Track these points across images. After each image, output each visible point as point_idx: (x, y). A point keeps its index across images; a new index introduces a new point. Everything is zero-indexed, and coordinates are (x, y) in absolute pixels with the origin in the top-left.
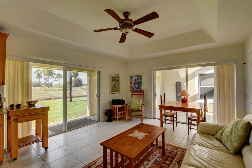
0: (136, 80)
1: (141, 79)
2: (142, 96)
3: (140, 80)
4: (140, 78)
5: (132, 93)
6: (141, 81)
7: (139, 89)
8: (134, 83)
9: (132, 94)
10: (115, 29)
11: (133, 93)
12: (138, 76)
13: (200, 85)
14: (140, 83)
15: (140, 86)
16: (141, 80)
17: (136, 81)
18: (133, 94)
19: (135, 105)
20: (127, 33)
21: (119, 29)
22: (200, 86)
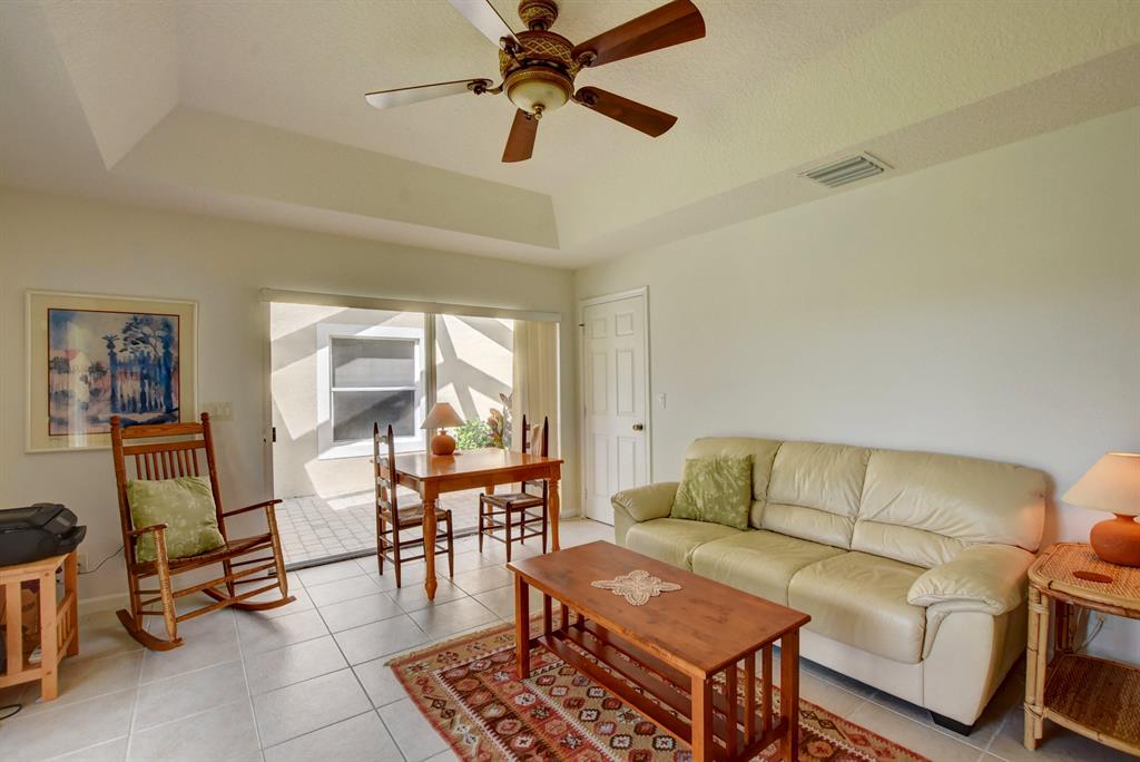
0: (119, 345)
1: (168, 342)
2: (202, 453)
3: (160, 346)
4: (161, 333)
5: (116, 443)
6: (168, 355)
7: (144, 410)
8: (97, 369)
9: (118, 453)
10: (479, 86)
11: (126, 443)
12: (138, 320)
13: (334, 386)
14: (165, 371)
15: (162, 389)
16: (166, 346)
17: (113, 356)
18: (128, 451)
19: (183, 523)
20: (540, 107)
21: (501, 89)
22: (334, 389)
